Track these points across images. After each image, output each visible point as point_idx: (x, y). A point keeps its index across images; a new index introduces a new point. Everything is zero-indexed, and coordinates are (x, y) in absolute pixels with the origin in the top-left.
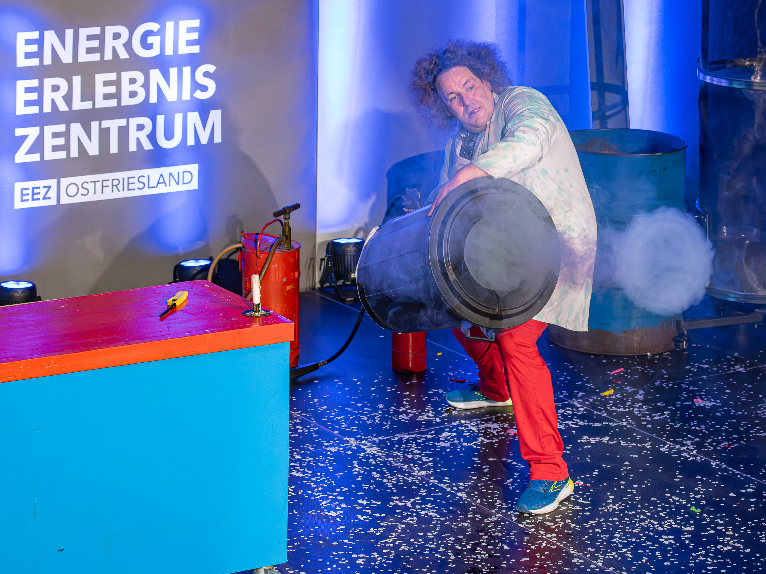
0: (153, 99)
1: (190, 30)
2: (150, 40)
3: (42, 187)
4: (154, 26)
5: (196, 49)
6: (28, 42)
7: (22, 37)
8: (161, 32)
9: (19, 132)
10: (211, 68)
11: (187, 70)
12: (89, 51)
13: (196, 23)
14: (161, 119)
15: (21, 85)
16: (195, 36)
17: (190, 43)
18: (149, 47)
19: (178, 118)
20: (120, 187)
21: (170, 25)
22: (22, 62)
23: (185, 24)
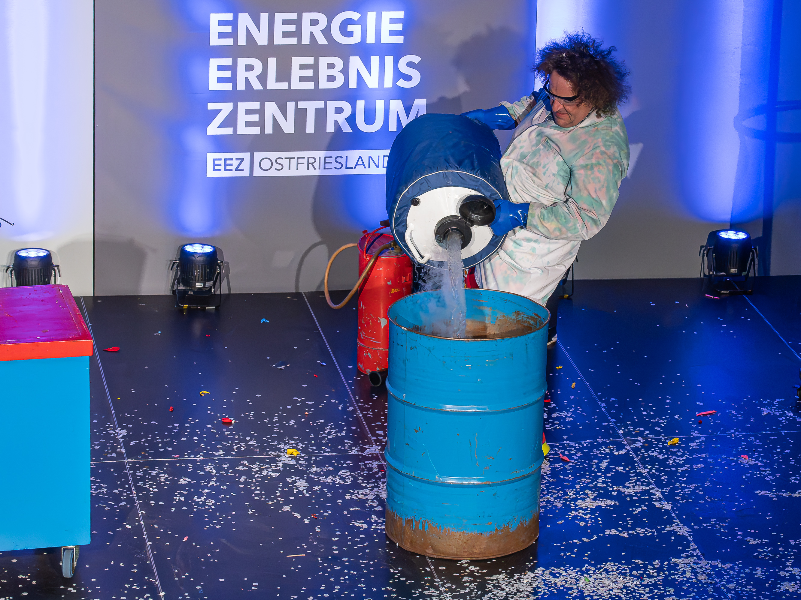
0: (353, 84)
1: (393, 21)
2: (350, 28)
3: (234, 159)
4: (355, 16)
5: (400, 40)
6: (222, 23)
7: (215, 18)
8: (362, 21)
9: (211, 106)
10: (416, 59)
11: (389, 60)
12: (285, 35)
13: (400, 15)
14: (361, 105)
15: (214, 63)
16: (399, 27)
17: (393, 33)
18: (350, 34)
19: (380, 105)
20: (316, 165)
21: (371, 16)
22: (214, 41)
23: (387, 16)
